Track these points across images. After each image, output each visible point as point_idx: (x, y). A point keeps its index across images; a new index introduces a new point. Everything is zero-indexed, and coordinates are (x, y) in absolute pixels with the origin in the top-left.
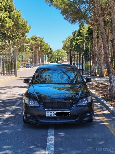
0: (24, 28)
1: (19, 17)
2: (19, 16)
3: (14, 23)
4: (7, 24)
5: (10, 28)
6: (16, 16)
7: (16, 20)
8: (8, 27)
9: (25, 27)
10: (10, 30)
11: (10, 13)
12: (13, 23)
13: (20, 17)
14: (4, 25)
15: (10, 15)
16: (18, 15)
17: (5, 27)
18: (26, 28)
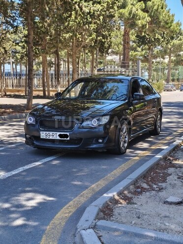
0: (167, 26)
1: (160, 9)
2: (160, 7)
3: (150, 19)
4: (140, 21)
5: (143, 26)
6: (155, 8)
7: (156, 13)
8: (140, 25)
9: (169, 25)
10: (144, 30)
11: (145, 4)
12: (148, 19)
13: (162, 8)
14: (135, 22)
15: (146, 6)
16: (158, 6)
17: (137, 25)
18: (171, 26)
